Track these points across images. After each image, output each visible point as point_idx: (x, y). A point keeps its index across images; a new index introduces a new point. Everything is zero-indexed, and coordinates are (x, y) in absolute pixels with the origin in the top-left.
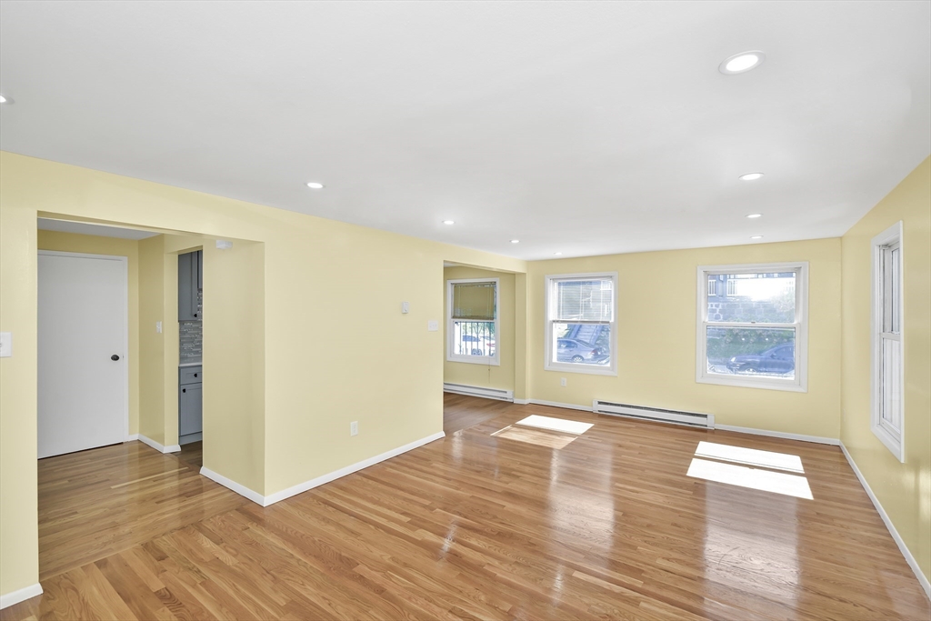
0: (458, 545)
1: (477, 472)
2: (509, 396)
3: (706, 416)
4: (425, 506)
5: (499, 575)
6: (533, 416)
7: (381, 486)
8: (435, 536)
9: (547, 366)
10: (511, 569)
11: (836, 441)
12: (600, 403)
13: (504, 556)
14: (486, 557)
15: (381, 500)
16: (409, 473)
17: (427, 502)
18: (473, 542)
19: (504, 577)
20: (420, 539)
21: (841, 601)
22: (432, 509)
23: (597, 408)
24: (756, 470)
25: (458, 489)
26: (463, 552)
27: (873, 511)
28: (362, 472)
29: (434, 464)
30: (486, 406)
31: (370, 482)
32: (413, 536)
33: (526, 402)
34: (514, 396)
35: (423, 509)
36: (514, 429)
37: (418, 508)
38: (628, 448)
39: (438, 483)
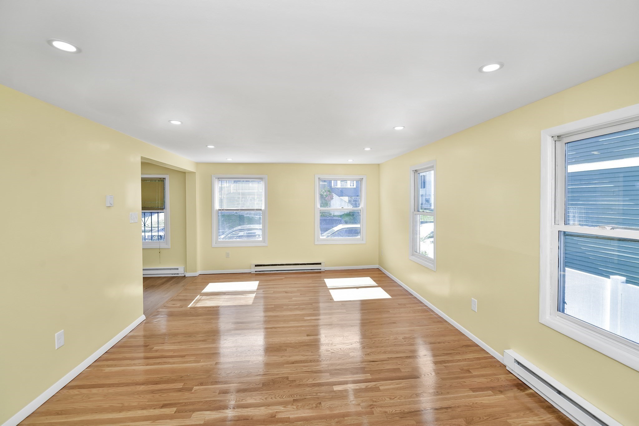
0: (240, 410)
1: (203, 341)
2: (181, 272)
3: (320, 264)
4: (180, 390)
5: (291, 416)
6: (210, 284)
7: (111, 390)
8: (214, 413)
9: (214, 244)
10: (295, 407)
11: (376, 266)
12: (256, 266)
13: (282, 400)
14: (270, 407)
15: (126, 404)
16: (135, 365)
17: (180, 385)
18: (250, 401)
19: (296, 416)
20: (202, 423)
21: (439, 343)
22: (190, 390)
23: (254, 270)
24: (360, 289)
25: (198, 362)
26: (250, 414)
27: (412, 296)
28: (73, 384)
29: (156, 348)
30: (163, 284)
31: (94, 391)
32: (193, 423)
33: (197, 274)
34: (185, 270)
35: (179, 394)
36: (204, 297)
37: (175, 394)
38: (292, 292)
39: (174, 363)
